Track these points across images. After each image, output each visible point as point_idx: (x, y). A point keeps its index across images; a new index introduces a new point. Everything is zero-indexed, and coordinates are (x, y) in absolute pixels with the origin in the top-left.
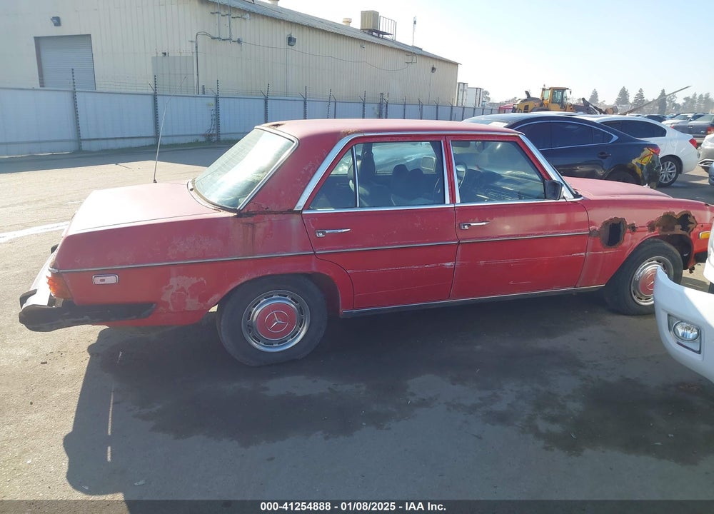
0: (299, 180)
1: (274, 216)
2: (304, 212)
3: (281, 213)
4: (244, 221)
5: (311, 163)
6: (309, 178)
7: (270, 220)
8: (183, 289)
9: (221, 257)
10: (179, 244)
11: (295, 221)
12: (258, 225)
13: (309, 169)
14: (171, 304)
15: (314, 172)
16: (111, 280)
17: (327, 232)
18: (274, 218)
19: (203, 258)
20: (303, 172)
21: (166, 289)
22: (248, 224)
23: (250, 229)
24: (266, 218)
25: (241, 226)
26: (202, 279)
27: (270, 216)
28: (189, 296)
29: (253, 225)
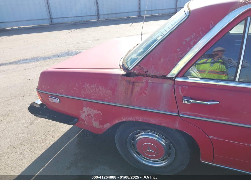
0: (179, 50)
1: (151, 79)
2: (177, 79)
3: (157, 77)
4: (128, 79)
5: (194, 34)
6: (189, 48)
7: (147, 82)
8: (90, 115)
9: (110, 102)
10: (87, 88)
11: (167, 85)
12: (136, 84)
13: (191, 40)
14: (85, 121)
15: (195, 43)
16: (56, 101)
17: (192, 101)
18: (150, 80)
19: (100, 100)
20: (184, 43)
21: (82, 112)
22: (130, 82)
23: (131, 86)
24: (144, 79)
25: (125, 83)
26: (100, 112)
27: (147, 79)
28: (93, 120)
29: (133, 84)
